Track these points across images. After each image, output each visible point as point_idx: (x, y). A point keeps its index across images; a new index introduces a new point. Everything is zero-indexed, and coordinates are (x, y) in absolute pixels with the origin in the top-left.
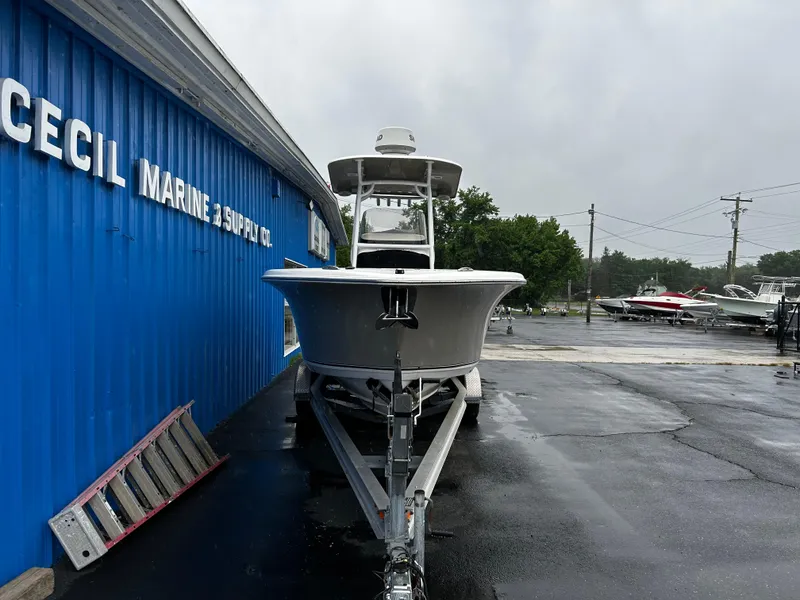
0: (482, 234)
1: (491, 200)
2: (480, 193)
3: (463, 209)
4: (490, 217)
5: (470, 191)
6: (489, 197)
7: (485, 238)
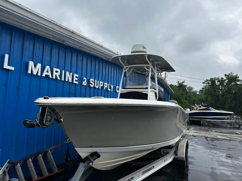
0: (235, 89)
1: (238, 77)
2: (234, 75)
3: (227, 80)
4: (239, 83)
5: (230, 74)
6: (238, 76)
7: (236, 91)
